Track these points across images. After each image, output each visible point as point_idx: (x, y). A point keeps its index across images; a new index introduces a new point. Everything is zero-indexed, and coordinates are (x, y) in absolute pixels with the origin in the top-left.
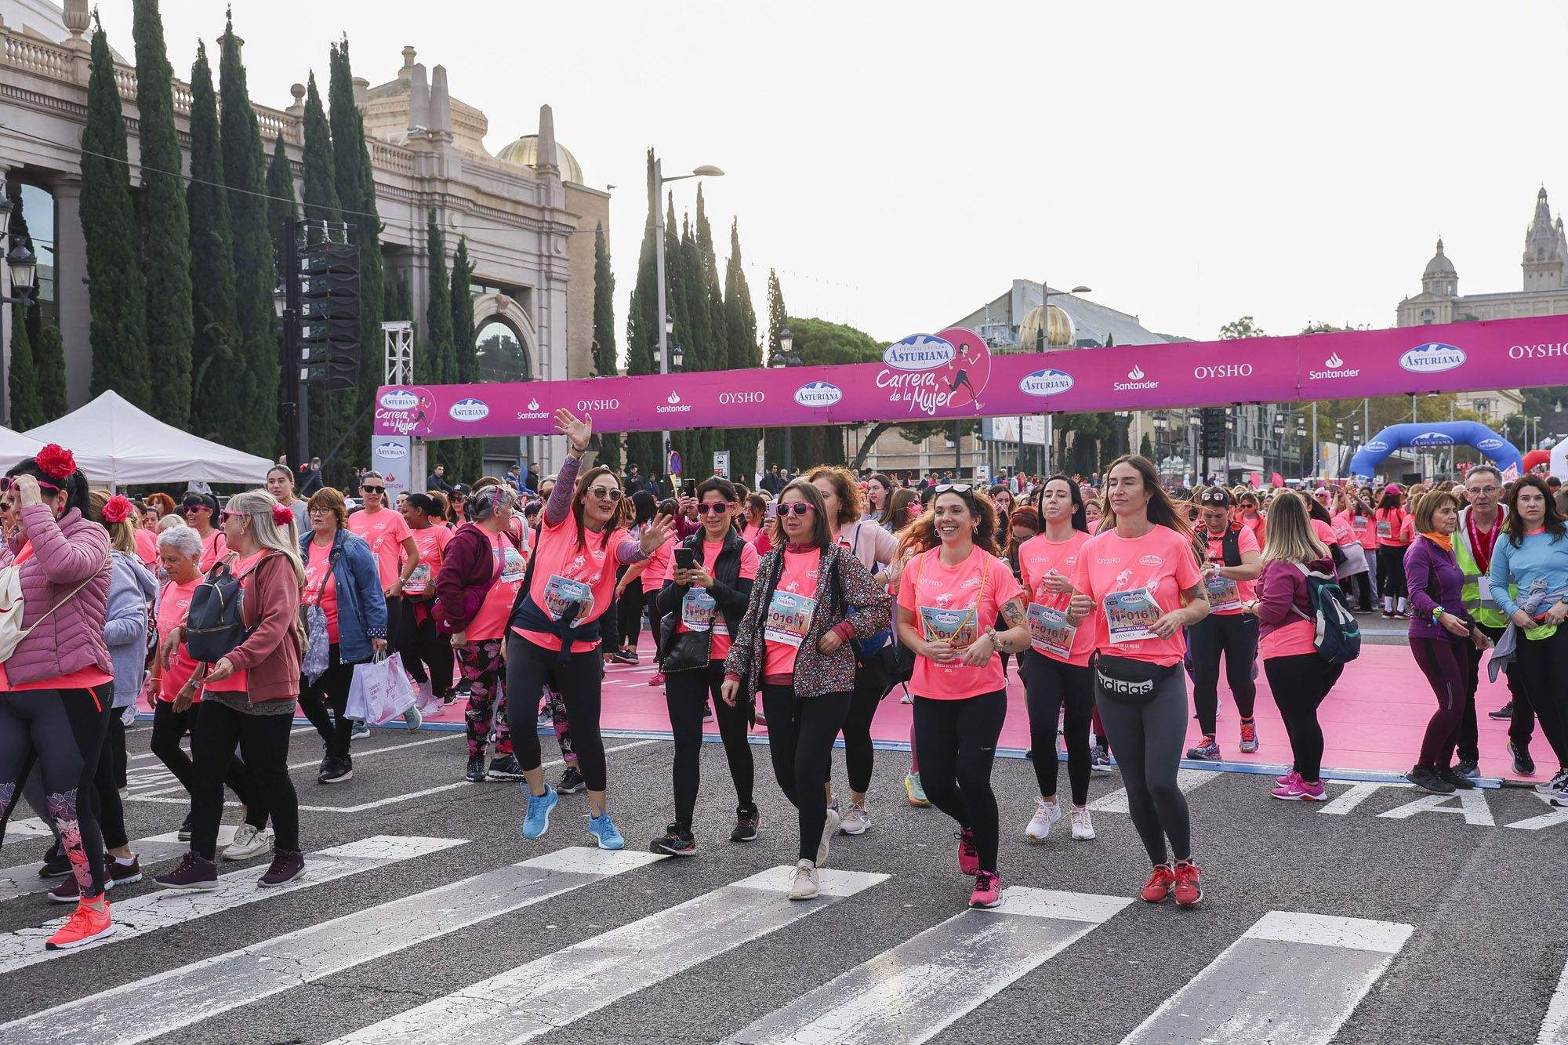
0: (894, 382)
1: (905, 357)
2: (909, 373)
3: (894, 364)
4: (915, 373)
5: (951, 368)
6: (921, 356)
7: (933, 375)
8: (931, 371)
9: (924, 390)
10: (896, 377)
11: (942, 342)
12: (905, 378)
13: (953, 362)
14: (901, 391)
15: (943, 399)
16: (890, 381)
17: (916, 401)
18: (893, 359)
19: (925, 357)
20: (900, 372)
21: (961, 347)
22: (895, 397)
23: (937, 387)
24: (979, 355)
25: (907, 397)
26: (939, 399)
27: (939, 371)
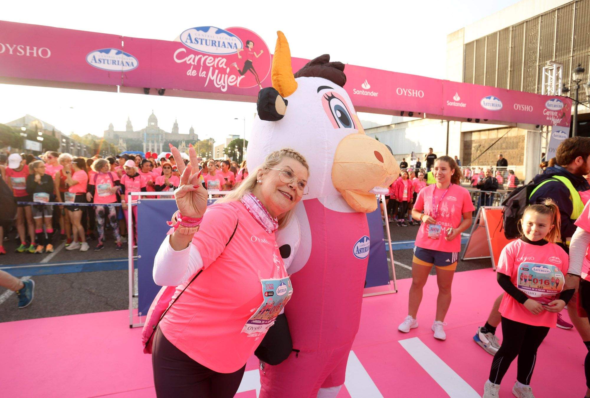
0: (190, 59)
1: (200, 41)
2: (204, 55)
3: (189, 44)
4: (209, 56)
5: (240, 57)
6: (214, 43)
7: (225, 60)
8: (223, 57)
9: (217, 71)
10: (192, 56)
11: (231, 35)
12: (200, 59)
13: (241, 53)
14: (197, 68)
15: (235, 80)
16: (187, 59)
17: (210, 78)
18: (189, 41)
19: (217, 44)
20: (196, 53)
21: (248, 43)
22: (191, 73)
23: (228, 70)
24: (262, 52)
25: (203, 74)
26: (230, 80)
27: (230, 58)
